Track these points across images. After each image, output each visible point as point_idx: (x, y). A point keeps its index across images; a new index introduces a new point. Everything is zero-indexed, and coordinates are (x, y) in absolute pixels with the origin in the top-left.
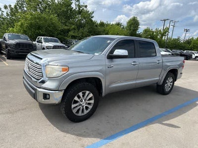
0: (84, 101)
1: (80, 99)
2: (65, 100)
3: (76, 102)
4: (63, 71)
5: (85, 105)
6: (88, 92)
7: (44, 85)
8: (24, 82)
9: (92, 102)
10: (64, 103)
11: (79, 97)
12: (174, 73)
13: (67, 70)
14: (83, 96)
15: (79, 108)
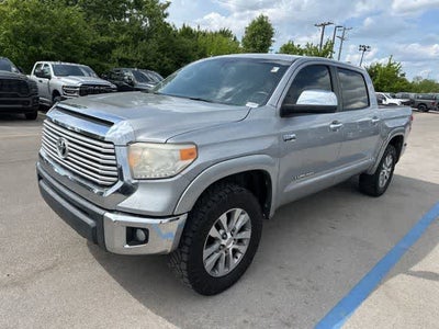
0: (229, 235)
1: (222, 232)
3: (212, 241)
4: (183, 158)
5: (231, 247)
6: (239, 211)
8: (40, 187)
9: (247, 235)
10: (186, 249)
11: (219, 227)
14: (228, 222)
15: (216, 256)
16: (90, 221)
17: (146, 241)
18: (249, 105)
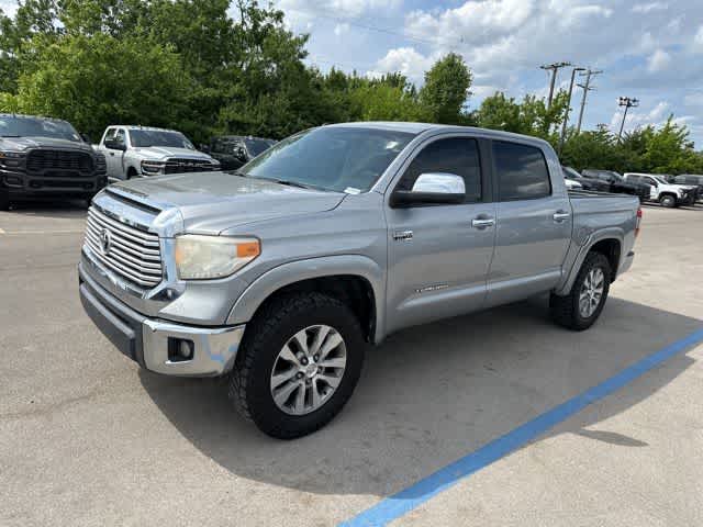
0: (311, 360)
1: (300, 355)
2: (249, 362)
3: (285, 366)
5: (315, 376)
6: (325, 329)
7: (170, 309)
9: (340, 362)
10: (245, 372)
11: (295, 348)
12: (607, 255)
13: (256, 250)
14: (310, 343)
15: (292, 386)
16: (128, 331)
17: (190, 357)
18: (349, 190)
